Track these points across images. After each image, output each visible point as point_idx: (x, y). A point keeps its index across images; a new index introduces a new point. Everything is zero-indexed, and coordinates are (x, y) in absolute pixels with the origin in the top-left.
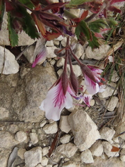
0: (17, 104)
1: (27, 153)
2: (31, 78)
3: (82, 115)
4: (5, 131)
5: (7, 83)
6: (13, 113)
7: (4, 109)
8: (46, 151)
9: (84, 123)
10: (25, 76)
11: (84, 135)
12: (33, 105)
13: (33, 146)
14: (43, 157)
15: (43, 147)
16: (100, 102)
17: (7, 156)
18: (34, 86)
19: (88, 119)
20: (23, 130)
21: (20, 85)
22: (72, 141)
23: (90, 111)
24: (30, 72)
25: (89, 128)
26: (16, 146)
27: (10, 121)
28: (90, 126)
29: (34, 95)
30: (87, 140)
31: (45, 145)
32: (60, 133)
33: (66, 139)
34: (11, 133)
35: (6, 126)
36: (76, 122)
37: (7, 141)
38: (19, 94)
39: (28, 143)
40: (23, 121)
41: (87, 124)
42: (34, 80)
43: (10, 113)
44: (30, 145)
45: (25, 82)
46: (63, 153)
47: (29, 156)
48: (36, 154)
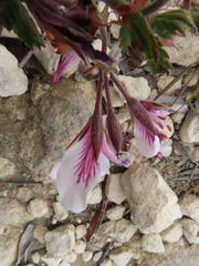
0: (28, 152)
1: (49, 235)
2: (52, 104)
3: (149, 176)
4: (11, 198)
5: (8, 113)
6: (22, 168)
7: (6, 161)
8: (82, 232)
9: (154, 192)
10: (40, 99)
11: (152, 213)
12: (56, 154)
13: (59, 224)
14: (76, 240)
15: (76, 225)
16: (184, 149)
17: (17, 237)
18: (57, 119)
19: (162, 183)
20: (41, 197)
21: (31, 118)
22: (127, 216)
23: (163, 165)
24: (50, 91)
25: (162, 201)
26: (30, 223)
27: (19, 182)
28: (164, 197)
29: (58, 137)
30: (158, 222)
31: (80, 222)
32: (105, 203)
33: (117, 214)
34: (20, 201)
35: (11, 189)
36: (138, 188)
37: (15, 215)
38: (31, 134)
39: (51, 218)
40: (40, 182)
41: (158, 192)
42: (57, 107)
43: (17, 167)
44: (54, 222)
45: (39, 112)
46: (111, 235)
47: (53, 239)
48: (64, 237)
